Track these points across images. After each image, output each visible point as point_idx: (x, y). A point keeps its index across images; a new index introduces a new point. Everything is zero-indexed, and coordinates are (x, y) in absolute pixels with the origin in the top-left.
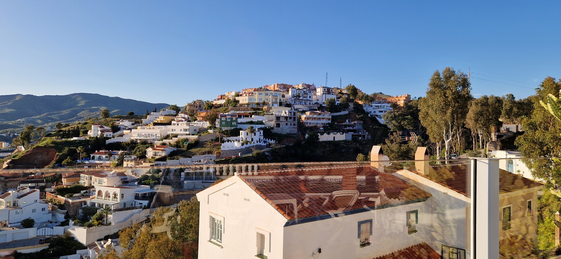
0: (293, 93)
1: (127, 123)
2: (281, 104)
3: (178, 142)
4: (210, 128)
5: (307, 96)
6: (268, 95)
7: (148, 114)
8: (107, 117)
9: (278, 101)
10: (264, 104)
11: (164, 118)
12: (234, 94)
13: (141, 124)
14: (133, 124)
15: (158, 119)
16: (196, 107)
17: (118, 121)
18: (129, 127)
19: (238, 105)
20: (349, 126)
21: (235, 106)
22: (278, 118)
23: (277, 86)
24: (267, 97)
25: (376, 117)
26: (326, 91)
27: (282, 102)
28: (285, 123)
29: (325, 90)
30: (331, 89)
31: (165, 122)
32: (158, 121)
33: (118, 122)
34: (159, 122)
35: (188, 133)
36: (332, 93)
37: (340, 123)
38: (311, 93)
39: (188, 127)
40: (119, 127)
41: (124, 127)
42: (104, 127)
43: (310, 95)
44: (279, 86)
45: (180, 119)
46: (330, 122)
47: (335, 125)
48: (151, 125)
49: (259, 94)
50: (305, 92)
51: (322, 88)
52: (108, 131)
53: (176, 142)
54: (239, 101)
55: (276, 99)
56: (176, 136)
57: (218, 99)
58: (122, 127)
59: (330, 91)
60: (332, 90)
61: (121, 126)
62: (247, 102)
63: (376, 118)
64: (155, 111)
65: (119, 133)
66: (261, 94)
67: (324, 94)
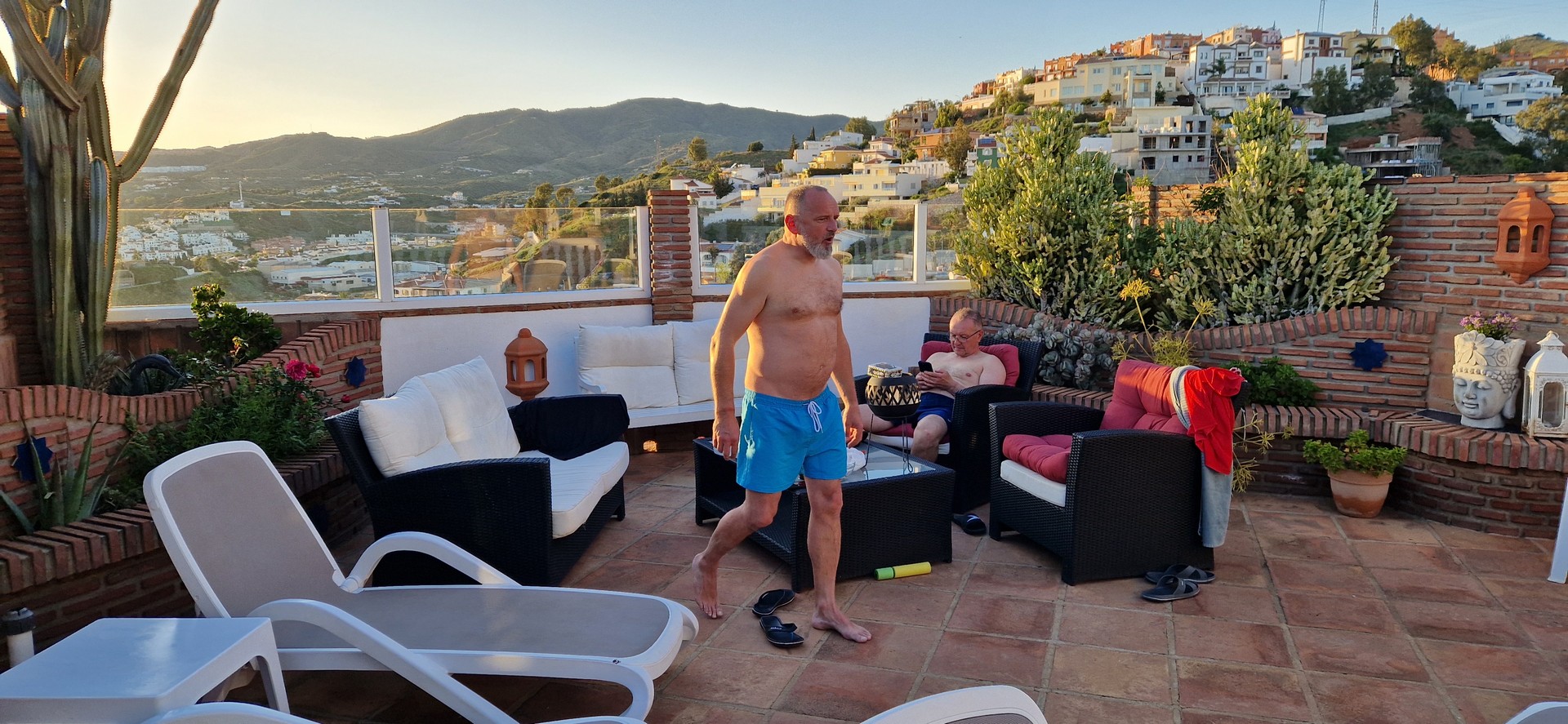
0: (1204, 61)
1: (747, 173)
2: (1160, 98)
3: (869, 218)
4: (952, 179)
5: (1249, 68)
6: (1120, 73)
7: (796, 147)
8: (702, 159)
9: (1153, 89)
10: (1108, 99)
11: (833, 155)
12: (1020, 78)
13: (779, 175)
14: (761, 175)
15: (819, 160)
16: (916, 121)
17: (727, 166)
18: (754, 182)
19: (1031, 109)
20: (1389, 155)
21: (1021, 113)
22: (1148, 141)
23: (1153, 44)
24: (1118, 79)
25: (1494, 122)
26: (1317, 44)
27: (1163, 93)
28: (1171, 156)
29: (1311, 42)
30: (1332, 39)
31: (838, 166)
32: (819, 164)
33: (728, 170)
34: (823, 167)
35: (893, 193)
36: (1335, 52)
37: (1358, 148)
38: (1262, 55)
39: (892, 179)
40: (730, 182)
41: (741, 183)
42: (698, 182)
43: (1259, 64)
44: (1157, 43)
45: (874, 156)
46: (1322, 145)
47: (1338, 154)
48: (803, 176)
49: (1095, 72)
50: (1244, 53)
51: (1301, 38)
52: (706, 193)
53: (866, 218)
54: (1032, 97)
55: (1147, 82)
56: (864, 202)
57: (976, 96)
58: (737, 183)
59: (1332, 46)
60: (1336, 42)
61: (735, 180)
62: (1056, 98)
63: (1493, 127)
64: (812, 138)
65: (730, 197)
66: (1099, 71)
67: (1307, 55)
